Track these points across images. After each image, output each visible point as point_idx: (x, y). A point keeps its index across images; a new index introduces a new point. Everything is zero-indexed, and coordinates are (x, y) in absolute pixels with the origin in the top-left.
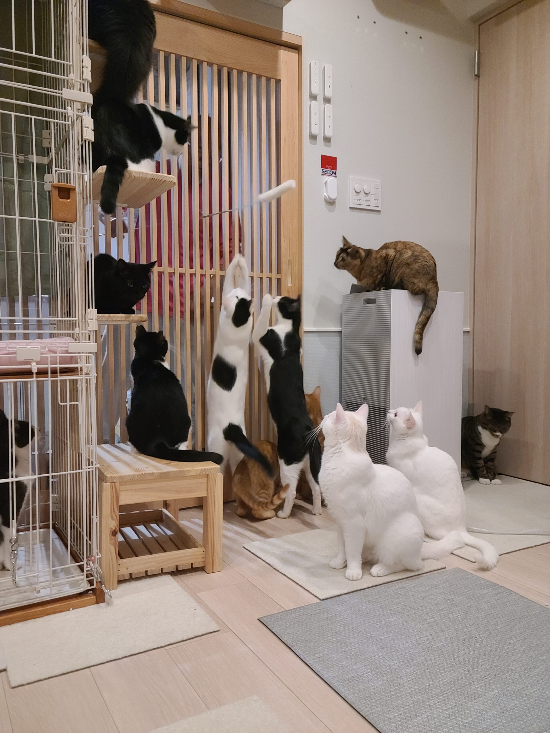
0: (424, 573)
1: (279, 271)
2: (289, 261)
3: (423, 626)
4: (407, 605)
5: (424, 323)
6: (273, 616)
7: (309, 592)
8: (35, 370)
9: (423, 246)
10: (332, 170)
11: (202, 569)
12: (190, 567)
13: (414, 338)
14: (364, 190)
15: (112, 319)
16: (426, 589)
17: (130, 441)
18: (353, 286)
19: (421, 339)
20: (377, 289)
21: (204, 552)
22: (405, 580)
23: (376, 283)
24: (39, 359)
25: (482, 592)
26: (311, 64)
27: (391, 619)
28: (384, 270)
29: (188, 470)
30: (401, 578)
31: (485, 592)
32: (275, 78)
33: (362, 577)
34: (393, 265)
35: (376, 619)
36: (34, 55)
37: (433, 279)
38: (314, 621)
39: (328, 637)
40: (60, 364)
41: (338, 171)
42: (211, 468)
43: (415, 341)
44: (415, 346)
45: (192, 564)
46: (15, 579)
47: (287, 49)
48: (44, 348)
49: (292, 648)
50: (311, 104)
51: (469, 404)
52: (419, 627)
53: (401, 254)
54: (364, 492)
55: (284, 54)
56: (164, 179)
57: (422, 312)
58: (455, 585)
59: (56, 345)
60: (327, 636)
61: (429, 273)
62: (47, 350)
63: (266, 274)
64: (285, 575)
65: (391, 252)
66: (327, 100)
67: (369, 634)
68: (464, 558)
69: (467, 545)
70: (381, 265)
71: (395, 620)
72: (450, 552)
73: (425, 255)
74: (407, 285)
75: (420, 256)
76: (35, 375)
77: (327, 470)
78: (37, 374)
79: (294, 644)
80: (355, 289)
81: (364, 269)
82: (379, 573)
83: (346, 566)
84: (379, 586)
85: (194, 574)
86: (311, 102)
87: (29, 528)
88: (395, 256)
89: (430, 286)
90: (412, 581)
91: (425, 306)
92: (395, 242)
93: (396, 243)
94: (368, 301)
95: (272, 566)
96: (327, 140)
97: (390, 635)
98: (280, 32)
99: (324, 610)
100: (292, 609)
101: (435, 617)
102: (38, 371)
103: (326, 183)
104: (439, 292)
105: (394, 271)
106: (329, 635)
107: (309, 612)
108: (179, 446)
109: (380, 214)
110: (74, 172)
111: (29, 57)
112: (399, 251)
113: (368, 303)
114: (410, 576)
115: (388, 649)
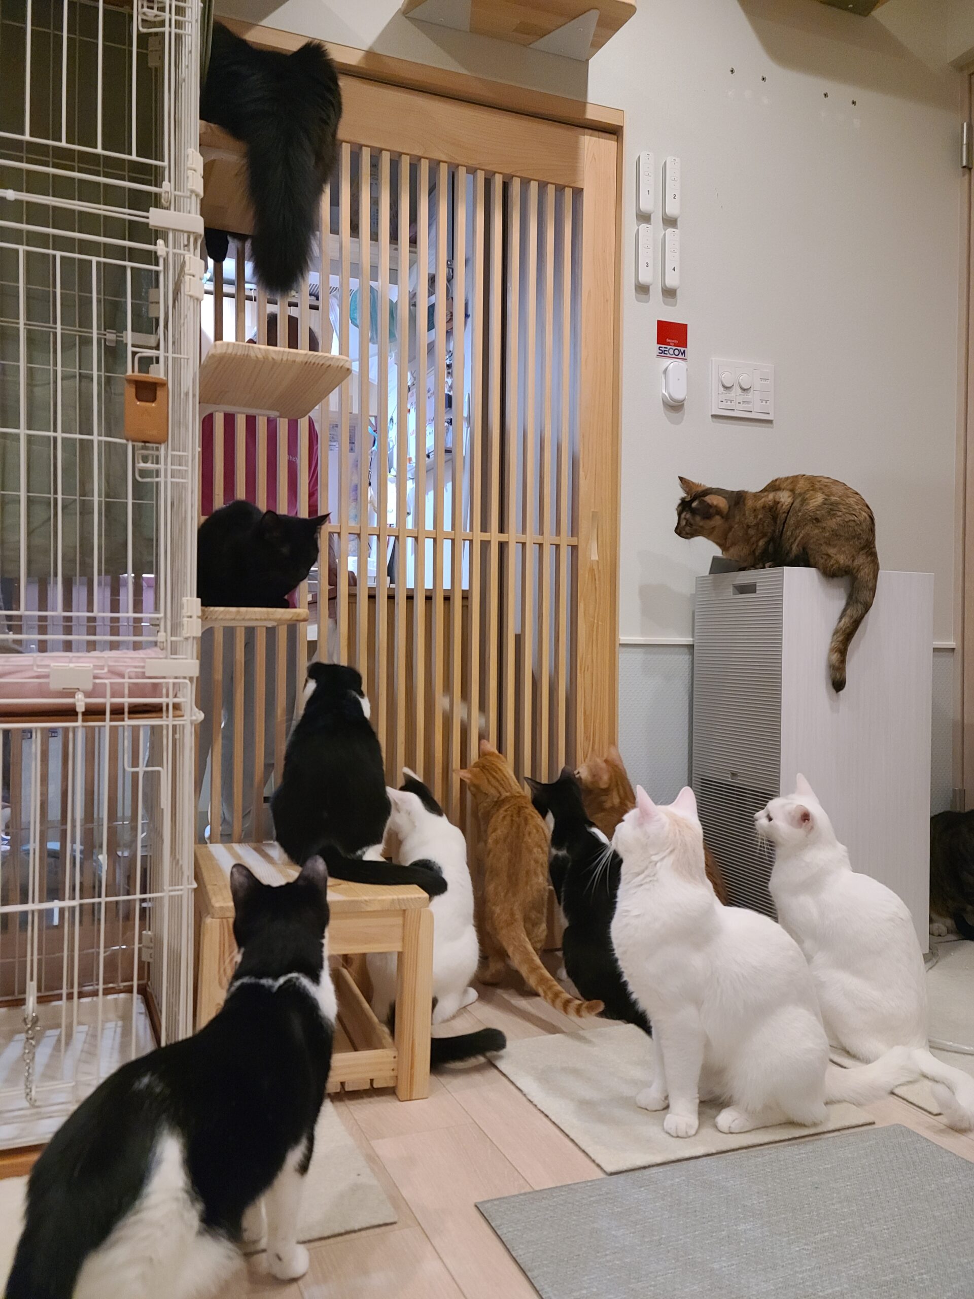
0: (829, 1132)
1: (574, 531)
2: (595, 514)
3: (806, 1247)
4: (779, 1198)
5: (848, 631)
6: (505, 1200)
7: (587, 1155)
8: (81, 708)
9: (849, 485)
10: (679, 348)
11: (389, 1091)
12: (368, 1086)
13: (829, 660)
14: (739, 383)
15: (242, 617)
16: (826, 1166)
17: (278, 839)
18: (715, 560)
19: (843, 661)
20: (758, 566)
21: (396, 1059)
22: (787, 1143)
23: (757, 554)
24: (89, 687)
25: (942, 1181)
26: (639, 158)
27: (742, 1227)
28: (770, 530)
29: (366, 901)
30: (778, 1138)
31: (947, 1180)
32: (573, 185)
33: (697, 1133)
34: (787, 522)
35: (711, 1226)
36: (63, 144)
37: (868, 548)
38: (583, 1218)
39: (606, 1255)
40: (130, 697)
41: (689, 349)
42: (411, 899)
43: (830, 667)
44: (831, 676)
45: (372, 1081)
46: (31, 1091)
47: (596, 133)
48: (102, 667)
49: (529, 1274)
50: (638, 230)
51: (954, 791)
52: (797, 1249)
53: (804, 501)
54: (697, 961)
55: (589, 143)
56: (328, 363)
57: (845, 610)
58: (888, 1163)
59: (125, 662)
60: (604, 1253)
61: (858, 537)
62: (106, 670)
63: (549, 538)
64: (547, 1116)
65: (785, 498)
66: (670, 222)
67: (690, 1257)
68: (917, 1104)
69: (925, 1076)
70: (764, 522)
71: (750, 1230)
72: (889, 1089)
73: (852, 501)
74: (815, 558)
75: (841, 504)
76: (80, 717)
77: (626, 916)
78: (84, 714)
79: (534, 1264)
80: (718, 567)
81: (733, 530)
82: (733, 1126)
83: (667, 1107)
84: (730, 1153)
85: (375, 1099)
86: (638, 226)
87: (98, 990)
88: (792, 504)
89: (861, 560)
90: (800, 1147)
91: (851, 600)
92: (793, 477)
93: (795, 479)
94: (744, 589)
95: (525, 1095)
96: (669, 293)
97: (733, 1262)
98: (583, 104)
99: (609, 1196)
100: (546, 1189)
101: (833, 1230)
102: (86, 708)
103: (665, 371)
104: (880, 571)
105: (789, 533)
106: (607, 1253)
107: (577, 1199)
108: (364, 853)
109: (772, 428)
110: (166, 354)
111: (54, 147)
112: (800, 494)
113: (741, 593)
114: (797, 1136)
115: (723, 1292)
